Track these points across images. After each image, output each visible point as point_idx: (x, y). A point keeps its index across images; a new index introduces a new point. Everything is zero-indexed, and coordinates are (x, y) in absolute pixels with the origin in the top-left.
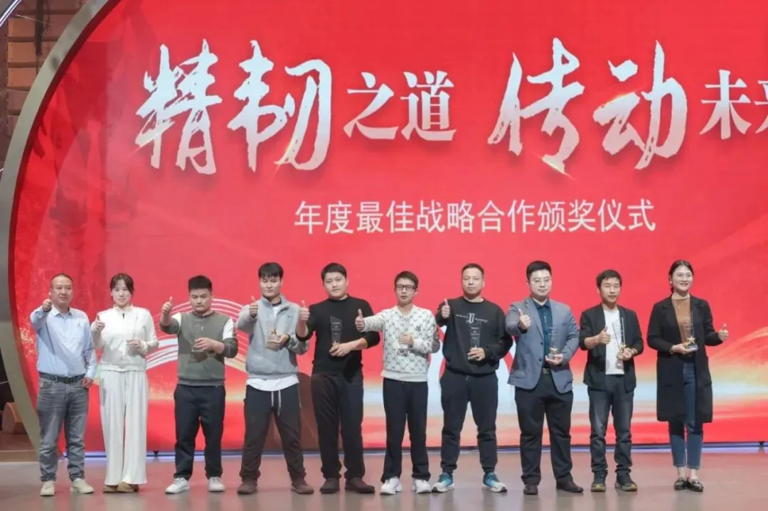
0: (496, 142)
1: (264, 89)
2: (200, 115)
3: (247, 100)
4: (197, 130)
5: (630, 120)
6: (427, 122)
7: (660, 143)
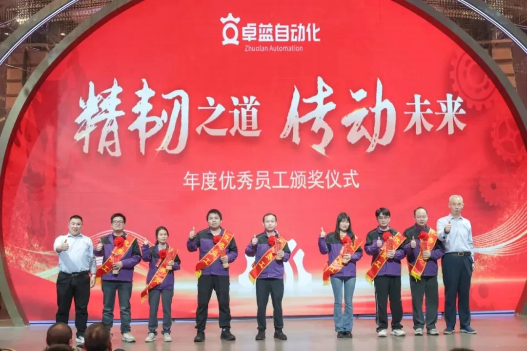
0: (285, 137)
1: (150, 107)
2: (112, 122)
3: (140, 113)
4: (110, 131)
5: (362, 124)
6: (244, 126)
7: (381, 137)
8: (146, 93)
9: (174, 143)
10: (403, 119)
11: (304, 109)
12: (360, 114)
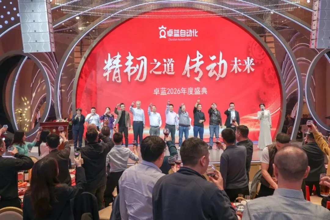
0: (184, 75)
1: (132, 63)
2: (117, 69)
3: (128, 65)
4: (117, 72)
5: (214, 69)
6: (168, 70)
7: (221, 74)
8: (130, 57)
9: (141, 77)
10: (230, 67)
11: (192, 63)
12: (213, 65)
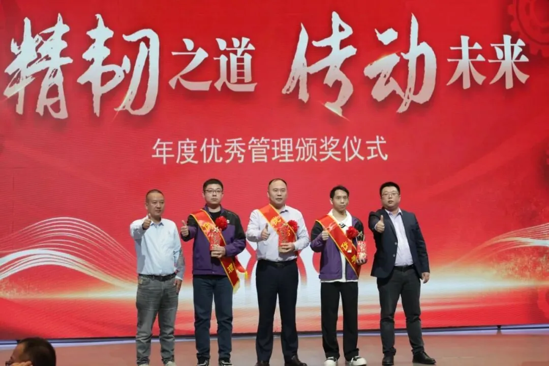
0: (288, 93)
1: (107, 52)
2: (55, 72)
3: (93, 60)
4: (52, 84)
5: (392, 75)
6: (234, 78)
7: (416, 92)
8: (101, 33)
9: (139, 101)
10: (445, 68)
11: (314, 54)
12: (389, 61)
